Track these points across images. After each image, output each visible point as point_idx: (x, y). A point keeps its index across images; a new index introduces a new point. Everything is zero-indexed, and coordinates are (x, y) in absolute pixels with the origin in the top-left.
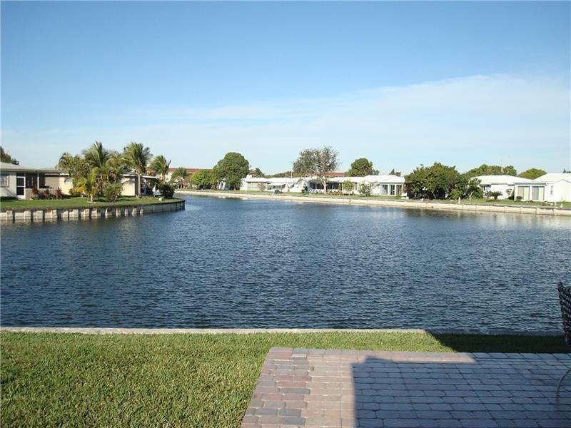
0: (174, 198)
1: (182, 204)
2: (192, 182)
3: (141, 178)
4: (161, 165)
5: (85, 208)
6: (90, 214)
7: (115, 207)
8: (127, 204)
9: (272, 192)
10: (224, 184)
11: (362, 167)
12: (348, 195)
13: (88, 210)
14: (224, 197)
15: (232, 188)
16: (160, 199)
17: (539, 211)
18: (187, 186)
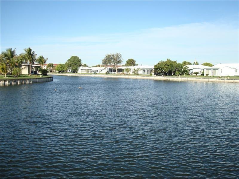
0: (48, 76)
1: (51, 78)
2: (56, 70)
3: (31, 66)
4: (42, 60)
6: (4, 83)
7: (18, 80)
8: (24, 78)
9: (93, 74)
10: (71, 70)
11: (131, 63)
12: (127, 74)
13: (3, 81)
14: (70, 76)
15: (74, 72)
16: (41, 76)
17: (218, 80)
18: (53, 71)
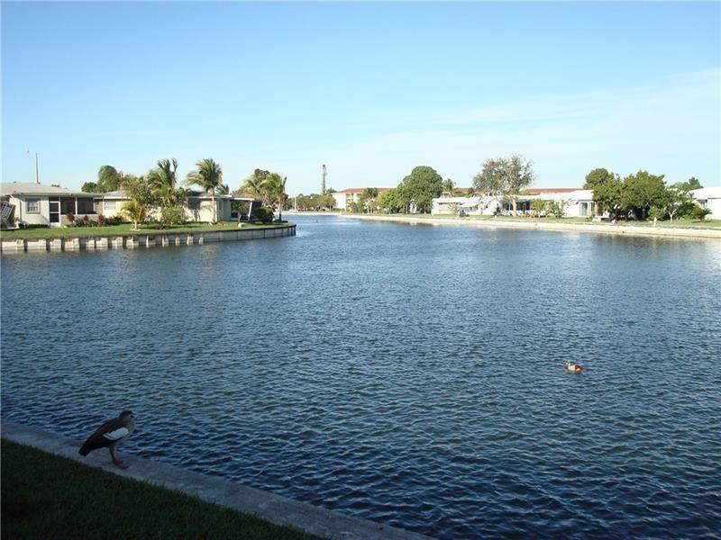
1: (289, 230)
5: (117, 236)
7: (174, 234)
8: (180, 231)
10: (416, 206)
11: (599, 181)
15: (422, 212)
18: (376, 209)
